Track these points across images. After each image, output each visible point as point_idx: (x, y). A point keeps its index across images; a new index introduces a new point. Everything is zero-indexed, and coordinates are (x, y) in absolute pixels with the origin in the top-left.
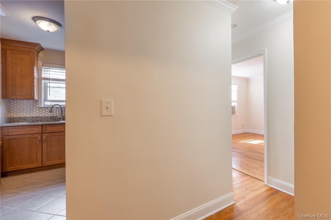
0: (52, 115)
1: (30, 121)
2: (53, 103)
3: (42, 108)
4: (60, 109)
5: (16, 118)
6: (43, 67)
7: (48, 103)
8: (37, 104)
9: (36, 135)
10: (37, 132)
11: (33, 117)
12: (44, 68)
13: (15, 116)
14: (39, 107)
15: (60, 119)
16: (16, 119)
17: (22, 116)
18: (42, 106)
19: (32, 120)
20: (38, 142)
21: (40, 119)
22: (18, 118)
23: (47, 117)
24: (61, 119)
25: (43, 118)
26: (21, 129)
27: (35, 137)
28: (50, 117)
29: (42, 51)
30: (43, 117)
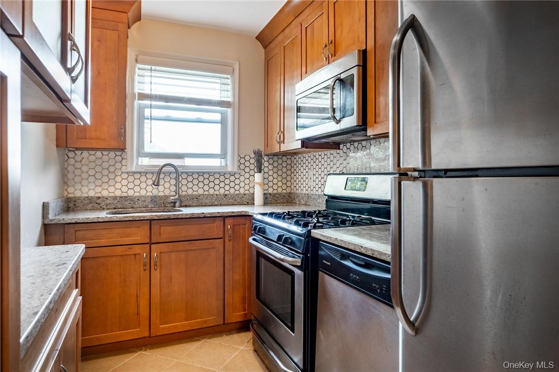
0: (155, 192)
1: (108, 207)
2: (161, 162)
3: (135, 173)
4: (174, 176)
5: (79, 198)
6: (139, 66)
7: (145, 161)
8: (124, 162)
9: (137, 249)
10: (138, 239)
11: (115, 198)
12: (139, 69)
13: (78, 194)
14: (129, 170)
15: (175, 203)
16: (79, 201)
17: (92, 194)
18: (134, 170)
19: (113, 206)
20: (142, 268)
21: (129, 202)
22: (85, 198)
23: (145, 197)
24: (177, 204)
25: (136, 200)
26: (104, 232)
27: (135, 254)
28: (151, 197)
29: (136, 22)
30: (136, 197)
